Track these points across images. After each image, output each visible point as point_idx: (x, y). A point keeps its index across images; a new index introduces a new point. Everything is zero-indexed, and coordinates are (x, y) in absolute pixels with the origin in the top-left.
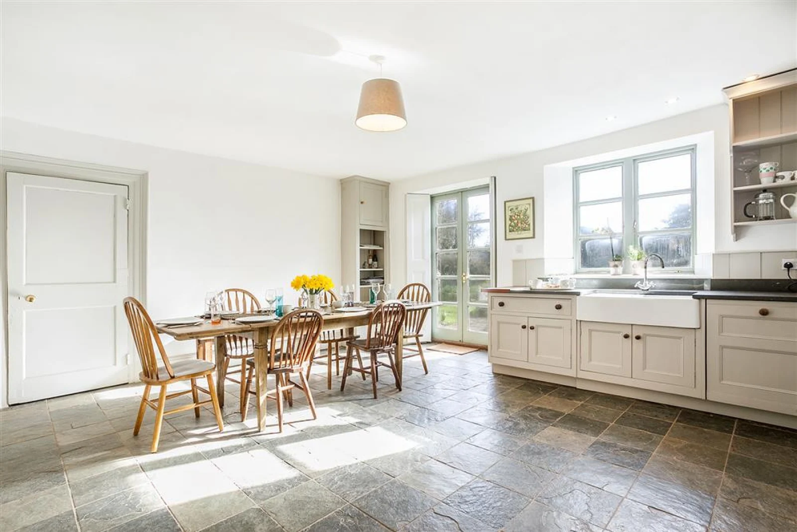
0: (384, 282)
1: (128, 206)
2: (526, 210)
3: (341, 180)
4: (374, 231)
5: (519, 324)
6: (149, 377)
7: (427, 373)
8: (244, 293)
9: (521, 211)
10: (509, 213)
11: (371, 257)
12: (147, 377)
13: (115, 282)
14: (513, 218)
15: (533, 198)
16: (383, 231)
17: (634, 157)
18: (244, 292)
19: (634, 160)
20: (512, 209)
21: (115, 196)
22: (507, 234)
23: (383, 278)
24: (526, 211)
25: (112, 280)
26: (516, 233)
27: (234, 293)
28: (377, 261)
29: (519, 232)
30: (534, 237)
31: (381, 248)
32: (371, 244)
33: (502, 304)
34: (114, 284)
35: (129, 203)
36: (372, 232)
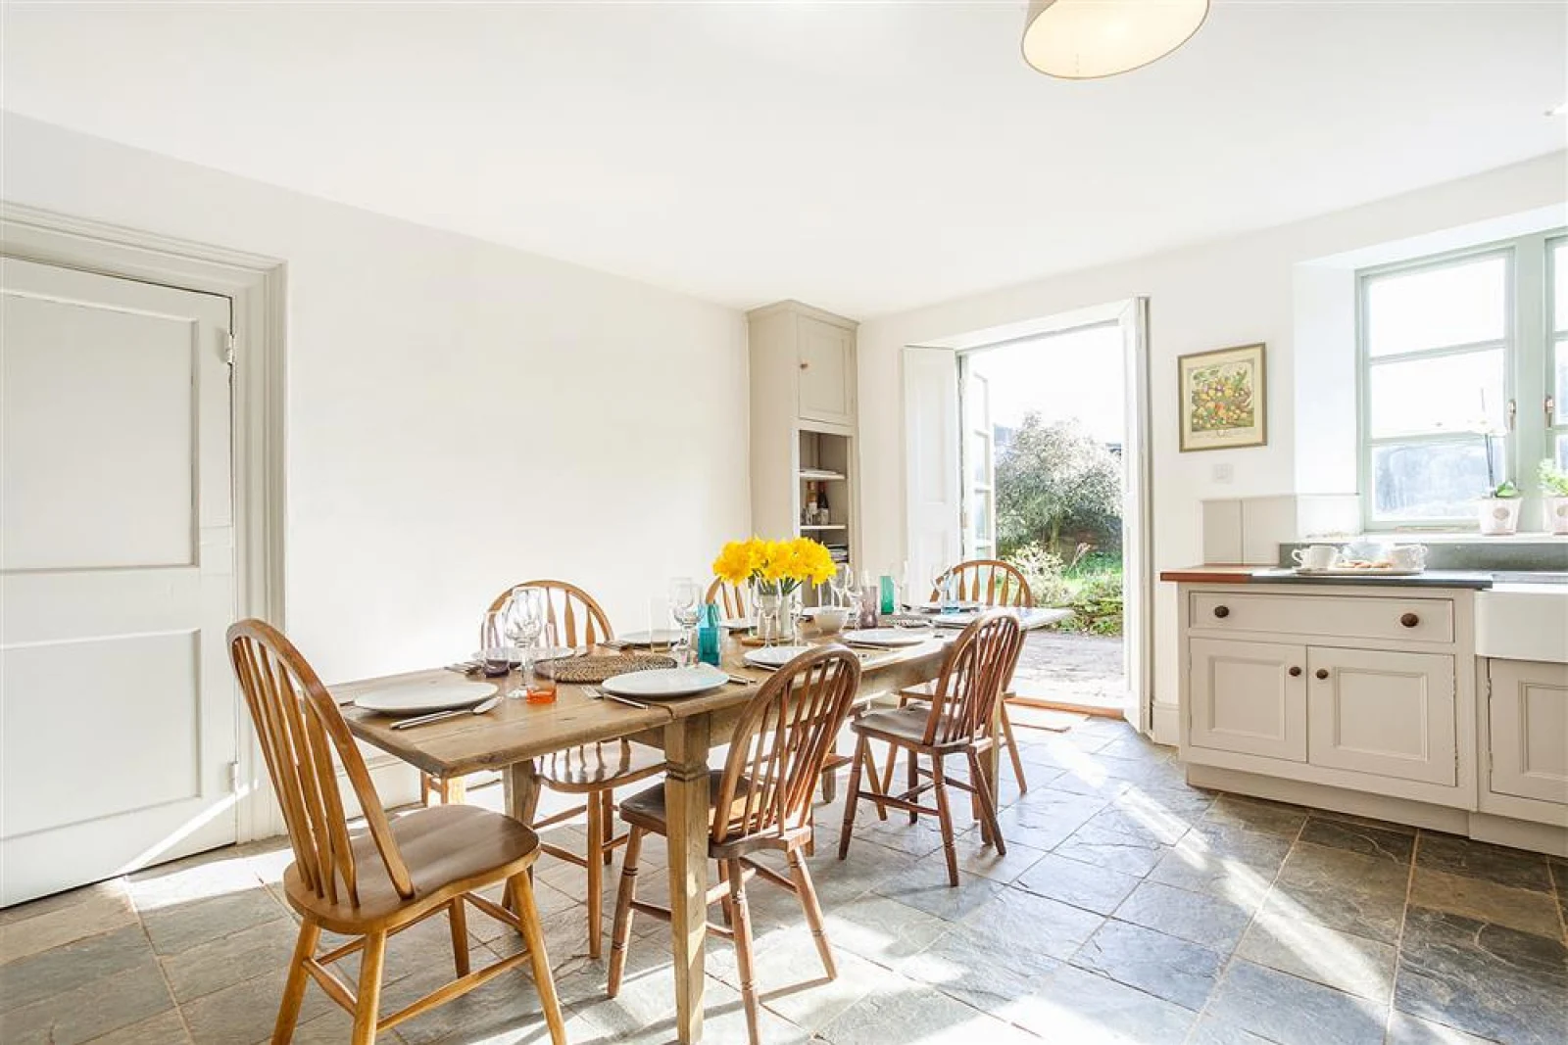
0: (847, 556)
1: (231, 353)
2: (1242, 376)
3: (748, 313)
4: (819, 434)
5: (1277, 664)
6: (321, 895)
7: (1024, 791)
8: (567, 591)
9: (1227, 379)
10: (1190, 386)
11: (815, 499)
12: (314, 895)
13: (195, 562)
14: (1204, 396)
15: (1263, 346)
16: (845, 437)
17: (1549, 231)
18: (570, 589)
19: (1547, 240)
20: (1201, 374)
21: (193, 324)
22: (1186, 439)
23: (846, 548)
24: (1241, 380)
25: (187, 560)
26: (1213, 432)
27: (544, 590)
28: (827, 507)
29: (1222, 431)
30: (1265, 443)
31: (841, 477)
32: (812, 467)
33: (1222, 612)
34: (194, 570)
35: (234, 345)
36: (815, 437)
